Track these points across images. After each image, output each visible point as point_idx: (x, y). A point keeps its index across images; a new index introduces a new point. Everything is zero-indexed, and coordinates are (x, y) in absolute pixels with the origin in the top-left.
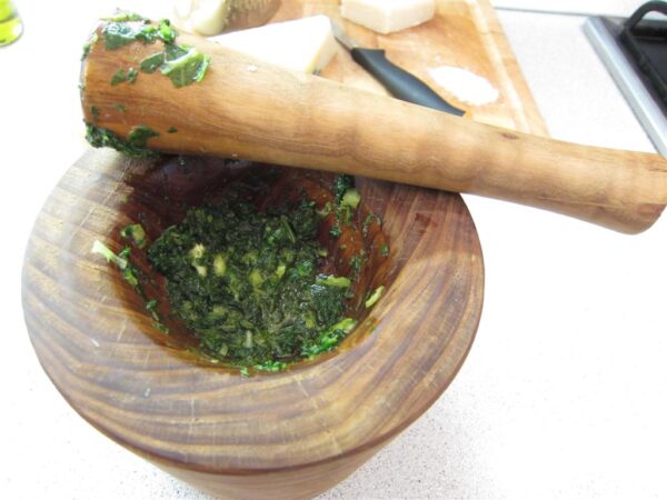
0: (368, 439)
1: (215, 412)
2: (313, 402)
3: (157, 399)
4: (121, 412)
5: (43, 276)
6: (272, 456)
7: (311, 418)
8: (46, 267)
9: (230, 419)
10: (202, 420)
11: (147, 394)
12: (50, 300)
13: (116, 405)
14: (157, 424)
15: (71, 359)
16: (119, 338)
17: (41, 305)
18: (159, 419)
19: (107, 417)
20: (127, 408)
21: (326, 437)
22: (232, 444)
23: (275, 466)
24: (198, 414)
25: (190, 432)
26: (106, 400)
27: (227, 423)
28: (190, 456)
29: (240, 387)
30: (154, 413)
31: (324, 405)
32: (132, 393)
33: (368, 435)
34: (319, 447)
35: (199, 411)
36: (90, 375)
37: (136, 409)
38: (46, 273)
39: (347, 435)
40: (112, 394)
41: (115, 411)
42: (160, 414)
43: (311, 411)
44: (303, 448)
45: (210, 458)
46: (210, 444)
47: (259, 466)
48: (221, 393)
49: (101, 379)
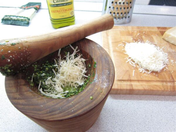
0: (108, 92)
1: (77, 104)
2: (94, 91)
3: (63, 108)
4: (58, 115)
5: (18, 100)
6: (93, 105)
7: (96, 94)
8: (17, 98)
9: (81, 103)
10: (75, 107)
11: (61, 109)
12: (24, 104)
13: (55, 114)
14: (67, 113)
15: (39, 112)
16: (46, 102)
17: (22, 106)
18: (66, 112)
19: (55, 118)
20: (58, 114)
21: (101, 96)
22: (84, 107)
23: (95, 106)
24: (74, 106)
25: (75, 110)
26: (53, 115)
27: (81, 104)
28: (78, 114)
29: (78, 97)
30: (65, 111)
31: (96, 90)
32: (57, 110)
33: (107, 91)
34: (100, 98)
35: (74, 105)
36: (45, 112)
37: (60, 113)
38: (19, 99)
39: (104, 93)
40: (53, 113)
41: (56, 116)
42: (66, 110)
43: (95, 93)
44: (98, 100)
45: (82, 112)
46: (80, 110)
47: (92, 108)
48: (75, 100)
49: (48, 112)
